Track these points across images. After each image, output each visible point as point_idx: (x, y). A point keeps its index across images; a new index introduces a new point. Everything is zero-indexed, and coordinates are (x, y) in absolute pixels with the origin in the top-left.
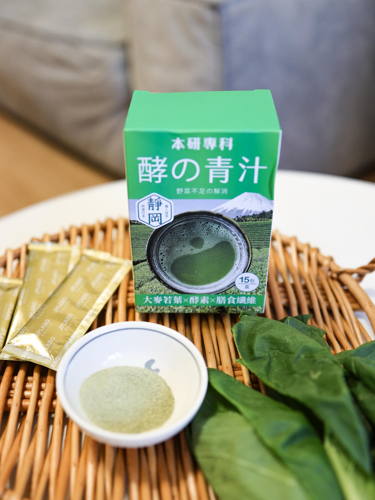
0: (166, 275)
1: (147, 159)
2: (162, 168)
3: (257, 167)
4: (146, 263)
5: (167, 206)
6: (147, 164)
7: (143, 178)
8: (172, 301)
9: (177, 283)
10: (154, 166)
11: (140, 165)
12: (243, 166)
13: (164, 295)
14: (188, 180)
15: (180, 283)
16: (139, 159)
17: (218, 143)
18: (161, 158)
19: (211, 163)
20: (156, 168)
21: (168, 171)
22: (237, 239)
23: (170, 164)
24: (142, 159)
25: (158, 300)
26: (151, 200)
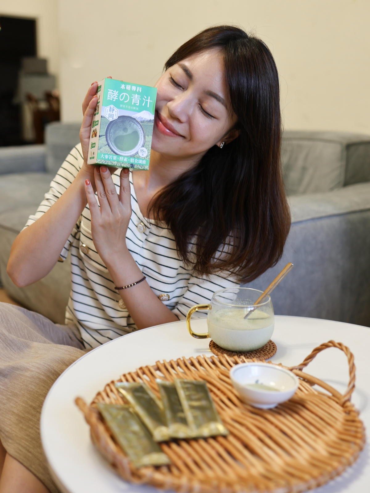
0: (112, 144)
1: (111, 90)
2: (116, 95)
3: (149, 101)
4: (105, 137)
5: (116, 111)
6: (111, 93)
7: (109, 98)
8: (113, 158)
9: (115, 149)
10: (113, 94)
11: (109, 92)
12: (144, 100)
13: (110, 154)
14: (125, 102)
15: (117, 149)
16: (109, 90)
17: (136, 89)
18: (116, 91)
19: (133, 96)
20: (114, 95)
21: (118, 97)
22: (140, 131)
23: (119, 94)
24: (110, 90)
25: (107, 157)
26: (111, 108)
